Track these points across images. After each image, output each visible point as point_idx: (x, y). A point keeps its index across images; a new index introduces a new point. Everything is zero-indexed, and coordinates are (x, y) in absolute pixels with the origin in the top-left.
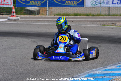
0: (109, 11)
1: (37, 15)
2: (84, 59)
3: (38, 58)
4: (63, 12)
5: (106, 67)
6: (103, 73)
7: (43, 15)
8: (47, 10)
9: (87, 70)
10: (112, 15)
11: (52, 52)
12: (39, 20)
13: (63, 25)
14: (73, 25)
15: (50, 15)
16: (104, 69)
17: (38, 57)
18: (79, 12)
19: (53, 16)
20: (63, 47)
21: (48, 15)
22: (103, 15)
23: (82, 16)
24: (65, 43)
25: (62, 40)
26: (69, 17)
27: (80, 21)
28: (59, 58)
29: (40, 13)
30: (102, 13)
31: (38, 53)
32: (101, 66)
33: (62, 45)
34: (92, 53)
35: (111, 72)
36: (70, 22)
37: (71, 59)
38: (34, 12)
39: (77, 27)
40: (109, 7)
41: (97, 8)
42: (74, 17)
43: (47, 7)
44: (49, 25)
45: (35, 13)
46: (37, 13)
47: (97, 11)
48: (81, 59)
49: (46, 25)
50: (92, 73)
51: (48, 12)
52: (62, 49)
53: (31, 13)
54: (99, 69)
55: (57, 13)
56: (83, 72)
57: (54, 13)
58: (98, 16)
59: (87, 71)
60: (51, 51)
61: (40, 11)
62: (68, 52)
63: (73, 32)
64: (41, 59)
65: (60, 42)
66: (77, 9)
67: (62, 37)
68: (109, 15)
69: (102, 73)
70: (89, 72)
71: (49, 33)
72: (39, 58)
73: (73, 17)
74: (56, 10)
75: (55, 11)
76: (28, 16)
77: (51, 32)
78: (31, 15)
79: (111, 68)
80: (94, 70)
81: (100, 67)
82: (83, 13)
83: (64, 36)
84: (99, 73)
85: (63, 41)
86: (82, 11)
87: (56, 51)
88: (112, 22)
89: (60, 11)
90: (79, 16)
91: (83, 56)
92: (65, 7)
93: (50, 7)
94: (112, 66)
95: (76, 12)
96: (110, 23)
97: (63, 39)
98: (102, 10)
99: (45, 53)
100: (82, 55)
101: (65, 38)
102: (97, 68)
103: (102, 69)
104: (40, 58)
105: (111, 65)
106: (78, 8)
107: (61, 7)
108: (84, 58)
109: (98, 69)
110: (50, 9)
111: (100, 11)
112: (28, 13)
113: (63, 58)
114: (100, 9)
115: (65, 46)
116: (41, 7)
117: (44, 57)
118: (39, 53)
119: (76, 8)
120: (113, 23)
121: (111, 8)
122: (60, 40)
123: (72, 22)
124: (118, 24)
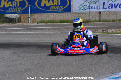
0: (100, 17)
1: (18, 23)
4: (48, 19)
7: (24, 23)
8: (29, 18)
10: (103, 21)
12: (20, 29)
14: (60, 33)
15: (32, 23)
18: (65, 19)
19: (36, 24)
21: (31, 23)
22: (93, 22)
23: (69, 23)
26: (55, 24)
27: (66, 28)
29: (21, 21)
30: (92, 19)
36: (55, 30)
38: (14, 20)
39: (64, 36)
40: (100, 13)
41: (86, 13)
42: (60, 24)
43: (29, 14)
44: (32, 34)
45: (16, 21)
46: (18, 21)
47: (86, 17)
49: (28, 34)
51: (31, 19)
53: (11, 21)
55: (41, 20)
57: (37, 20)
58: (88, 22)
61: (21, 19)
66: (63, 16)
68: (100, 21)
71: (32, 42)
73: (58, 24)
74: (40, 17)
75: (38, 18)
76: (7, 25)
77: (34, 41)
78: (11, 23)
82: (70, 20)
86: (69, 17)
88: (103, 29)
89: (44, 18)
90: (65, 23)
92: (50, 14)
93: (33, 14)
95: (62, 18)
96: (101, 30)
98: (91, 16)
106: (65, 14)
107: (45, 14)
110: (32, 16)
111: (90, 17)
112: (8, 20)
114: (89, 15)
116: (22, 15)
119: (62, 14)
121: (101, 13)
123: (58, 30)
124: (110, 31)
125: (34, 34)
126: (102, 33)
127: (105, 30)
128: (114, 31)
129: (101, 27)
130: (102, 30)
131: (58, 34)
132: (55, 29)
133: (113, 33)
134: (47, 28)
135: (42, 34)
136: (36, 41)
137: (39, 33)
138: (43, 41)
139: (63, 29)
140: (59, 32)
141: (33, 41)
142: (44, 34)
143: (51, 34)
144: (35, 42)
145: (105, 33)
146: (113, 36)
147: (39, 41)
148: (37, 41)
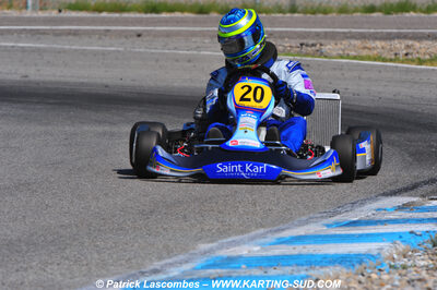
2: (338, 176)
3: (155, 170)
5: (281, 226)
6: (270, 253)
9: (199, 239)
10: (305, 12)
11: (210, 146)
13: (248, 40)
14: (142, 50)
15: (41, 9)
16: (272, 238)
17: (157, 166)
19: (55, 13)
20: (254, 128)
21: (34, 9)
23: (178, 15)
24: (261, 112)
25: (249, 100)
26: (125, 15)
27: (168, 35)
28: (243, 169)
31: (155, 150)
32: (262, 226)
33: (248, 121)
34: (363, 150)
35: (304, 251)
37: (290, 173)
48: (327, 173)
50: (225, 253)
52: (252, 133)
54: (253, 239)
55: (73, 1)
56: (184, 250)
59: (203, 246)
60: (207, 143)
62: (274, 148)
63: (286, 69)
64: (168, 173)
65: (240, 109)
67: (246, 89)
68: (293, 10)
69: (264, 254)
70: (211, 251)
72: (159, 171)
73: (138, 15)
79: (301, 231)
80: (230, 239)
81: (257, 228)
83: (253, 84)
84: (252, 254)
85: (252, 103)
87: (230, 144)
88: (305, 41)
90: (164, 15)
91: (335, 163)
94: (307, 222)
97: (250, 95)
99: (182, 151)
100: (331, 159)
101: (259, 91)
102: (242, 232)
103: (263, 236)
104: (165, 170)
105: (304, 218)
108: (339, 172)
109: (246, 235)
113: (257, 169)
115: (260, 125)
117: (179, 166)
118: (161, 152)
120: (311, 42)
122: (242, 99)
123: (136, 38)
124: (329, 47)
125: (45, 50)
126: (299, 54)
127: (313, 45)
128: (343, 50)
129: (295, 33)
130: (302, 45)
131: (136, 53)
132: (126, 35)
133: (342, 57)
134: (93, 30)
135: (76, 50)
136: (53, 79)
137: (67, 47)
138: (82, 80)
139: (155, 36)
140: (140, 47)
141: (42, 79)
142: (84, 53)
143: (110, 52)
144: (51, 83)
145: (313, 56)
146: (341, 67)
147: (62, 79)
148: (58, 79)
